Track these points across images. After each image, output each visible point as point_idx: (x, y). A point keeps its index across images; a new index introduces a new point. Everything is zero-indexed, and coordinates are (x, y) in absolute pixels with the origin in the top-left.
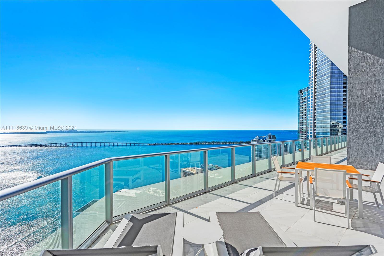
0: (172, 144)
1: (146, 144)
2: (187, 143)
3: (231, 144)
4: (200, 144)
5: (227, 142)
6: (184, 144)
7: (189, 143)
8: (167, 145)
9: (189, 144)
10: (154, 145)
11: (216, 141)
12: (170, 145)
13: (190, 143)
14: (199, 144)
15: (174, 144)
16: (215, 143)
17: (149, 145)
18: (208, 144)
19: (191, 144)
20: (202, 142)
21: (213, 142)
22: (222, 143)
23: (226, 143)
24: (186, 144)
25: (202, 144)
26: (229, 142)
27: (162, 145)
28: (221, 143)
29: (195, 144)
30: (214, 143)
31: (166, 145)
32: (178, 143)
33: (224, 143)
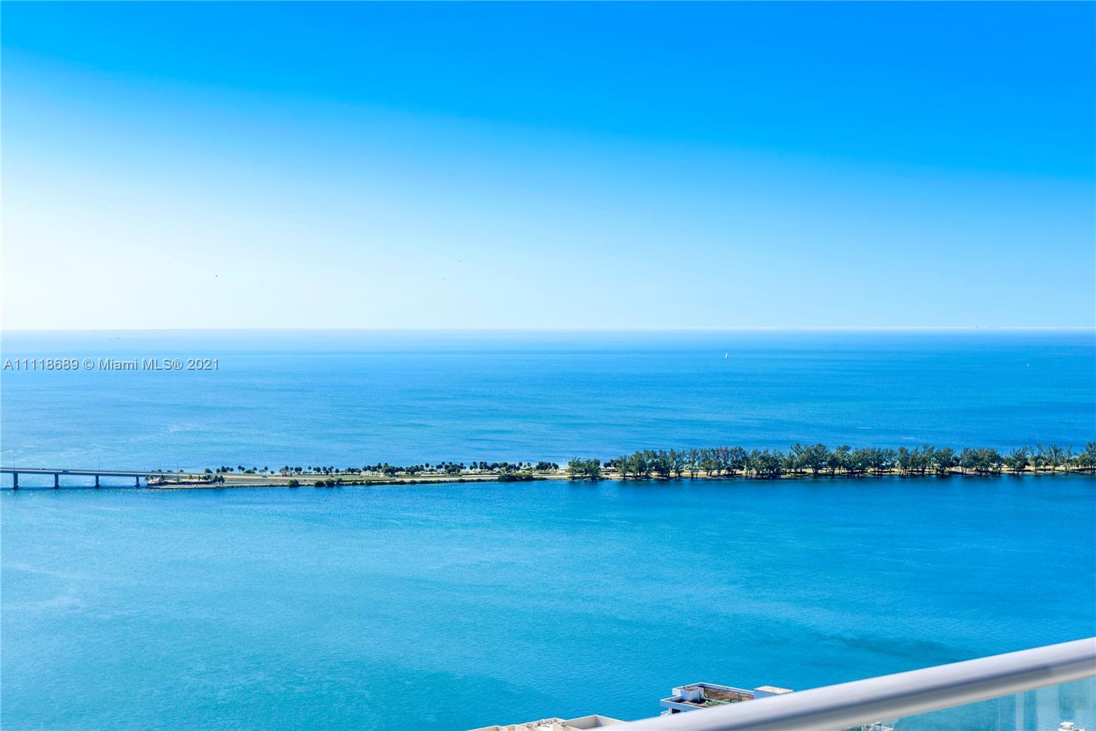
0: (391, 471)
1: (131, 481)
2: (543, 467)
3: (997, 474)
4: (679, 479)
5: (958, 454)
6: (510, 478)
7: (564, 467)
8: (340, 483)
9: (563, 471)
10: (214, 484)
11: (847, 448)
12: (370, 484)
13: (575, 466)
14: (664, 481)
15: (412, 471)
16: (834, 463)
17: (160, 484)
18: (761, 478)
19: (588, 474)
20: (694, 454)
21: (814, 460)
22: (905, 466)
23: (947, 461)
24: (530, 479)
25: (702, 474)
26: (974, 460)
27: (294, 485)
28: (897, 471)
29: (624, 482)
30: (817, 467)
31: (330, 484)
32: (453, 469)
33: (925, 462)
